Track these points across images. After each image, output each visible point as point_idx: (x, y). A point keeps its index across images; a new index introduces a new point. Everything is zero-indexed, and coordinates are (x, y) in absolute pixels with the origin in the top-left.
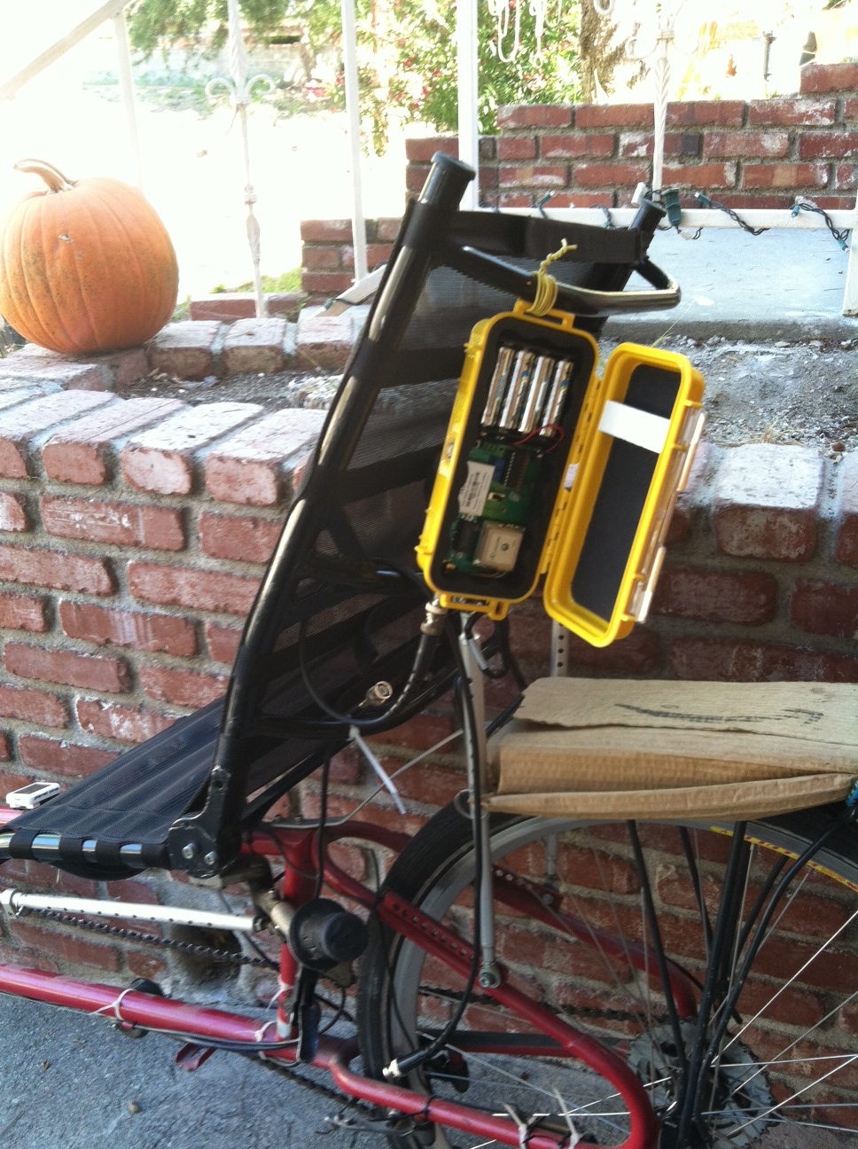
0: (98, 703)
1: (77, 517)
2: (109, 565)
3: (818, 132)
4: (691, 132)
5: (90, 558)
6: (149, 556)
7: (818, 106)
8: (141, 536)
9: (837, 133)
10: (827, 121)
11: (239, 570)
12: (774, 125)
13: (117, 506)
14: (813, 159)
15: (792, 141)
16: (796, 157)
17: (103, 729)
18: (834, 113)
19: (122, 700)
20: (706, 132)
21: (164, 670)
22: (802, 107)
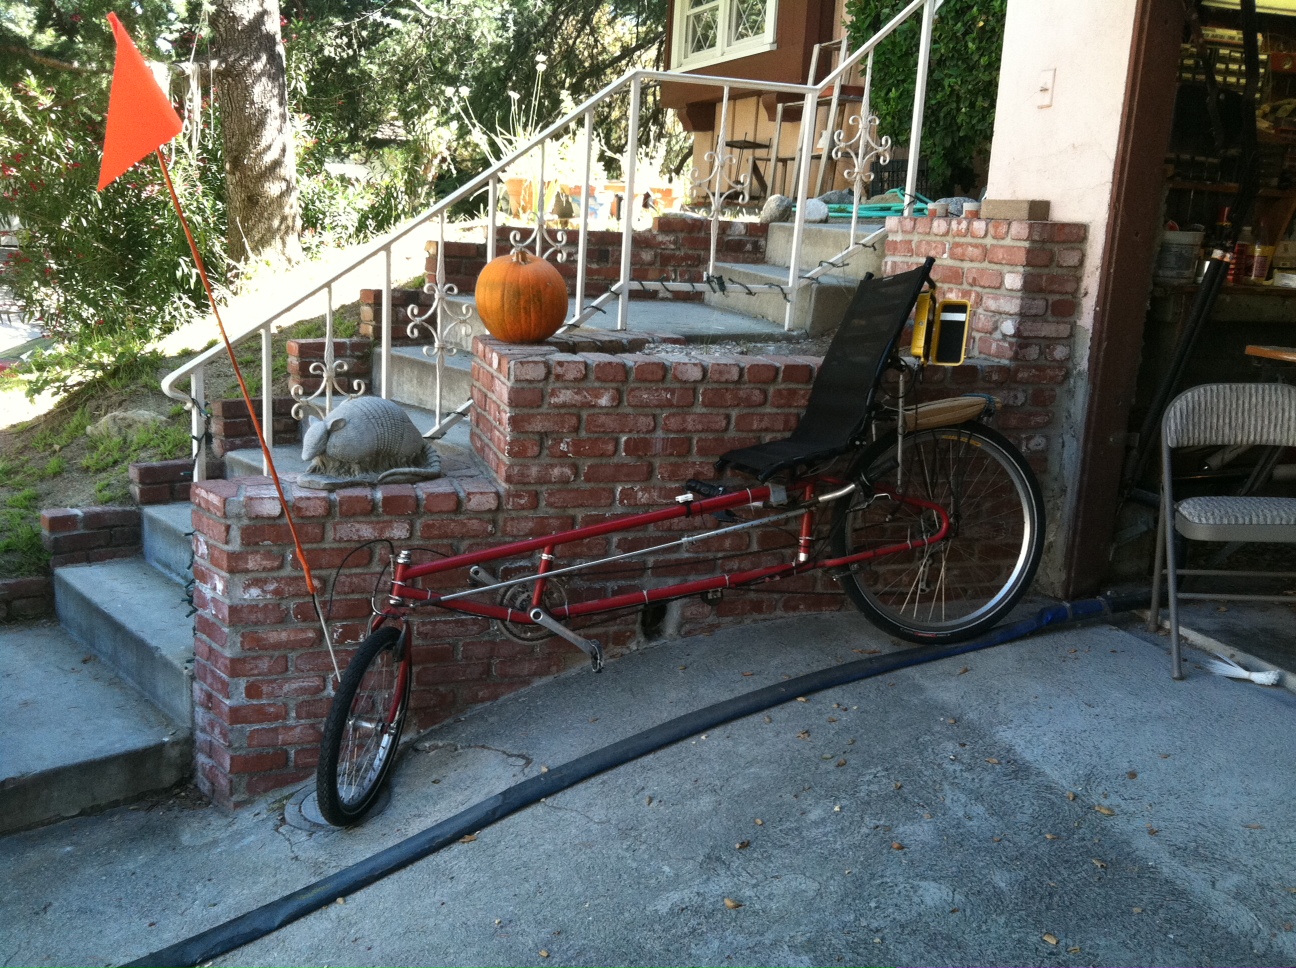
0: (632, 488)
1: (646, 396)
2: (654, 417)
3: (668, 252)
4: (603, 248)
5: (646, 415)
6: (674, 410)
7: (667, 238)
8: (675, 402)
9: (677, 253)
10: (672, 247)
11: (715, 411)
12: (646, 247)
13: (666, 390)
14: (666, 265)
15: (656, 256)
16: (658, 264)
17: (632, 502)
18: (675, 242)
19: (643, 485)
20: (610, 249)
21: (671, 464)
22: (660, 238)
